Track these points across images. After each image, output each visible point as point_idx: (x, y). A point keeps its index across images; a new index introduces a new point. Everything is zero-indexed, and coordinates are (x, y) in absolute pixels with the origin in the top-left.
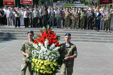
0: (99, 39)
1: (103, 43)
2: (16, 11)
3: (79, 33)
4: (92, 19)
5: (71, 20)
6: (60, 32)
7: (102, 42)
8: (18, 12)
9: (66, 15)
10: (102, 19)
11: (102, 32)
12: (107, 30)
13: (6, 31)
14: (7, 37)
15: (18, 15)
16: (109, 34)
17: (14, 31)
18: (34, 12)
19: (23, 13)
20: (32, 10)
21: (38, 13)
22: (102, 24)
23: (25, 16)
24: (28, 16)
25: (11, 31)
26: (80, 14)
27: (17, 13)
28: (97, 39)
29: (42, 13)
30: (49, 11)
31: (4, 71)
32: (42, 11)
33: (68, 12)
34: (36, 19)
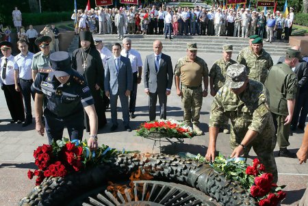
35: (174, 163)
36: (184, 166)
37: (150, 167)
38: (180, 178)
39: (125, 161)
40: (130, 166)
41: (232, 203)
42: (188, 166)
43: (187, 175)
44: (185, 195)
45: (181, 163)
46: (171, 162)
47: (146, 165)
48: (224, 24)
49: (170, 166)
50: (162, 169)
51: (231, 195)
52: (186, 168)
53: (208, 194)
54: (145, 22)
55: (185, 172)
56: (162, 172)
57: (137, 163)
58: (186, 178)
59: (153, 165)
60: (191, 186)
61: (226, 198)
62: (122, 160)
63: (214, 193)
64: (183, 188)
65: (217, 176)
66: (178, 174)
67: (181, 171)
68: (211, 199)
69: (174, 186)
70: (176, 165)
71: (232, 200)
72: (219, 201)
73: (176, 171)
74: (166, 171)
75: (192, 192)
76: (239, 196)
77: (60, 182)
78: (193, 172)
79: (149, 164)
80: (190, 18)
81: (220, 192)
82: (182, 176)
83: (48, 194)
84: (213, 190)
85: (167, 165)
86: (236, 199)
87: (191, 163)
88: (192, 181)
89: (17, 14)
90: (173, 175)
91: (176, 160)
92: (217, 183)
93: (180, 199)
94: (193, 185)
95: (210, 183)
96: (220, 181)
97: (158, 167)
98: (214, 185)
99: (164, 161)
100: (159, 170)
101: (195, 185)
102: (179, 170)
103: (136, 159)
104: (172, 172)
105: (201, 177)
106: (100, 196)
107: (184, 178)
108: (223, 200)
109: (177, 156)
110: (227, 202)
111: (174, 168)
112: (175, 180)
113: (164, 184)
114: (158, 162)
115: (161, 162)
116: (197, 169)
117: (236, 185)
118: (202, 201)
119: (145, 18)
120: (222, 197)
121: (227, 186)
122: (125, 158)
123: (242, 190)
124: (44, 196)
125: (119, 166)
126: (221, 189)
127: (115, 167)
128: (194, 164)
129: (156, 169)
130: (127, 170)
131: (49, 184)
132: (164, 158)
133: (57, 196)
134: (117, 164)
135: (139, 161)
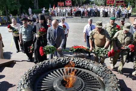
35: (84, 61)
36: (87, 63)
37: (74, 62)
38: (86, 67)
39: (65, 60)
40: (67, 62)
41: (106, 77)
42: (89, 63)
43: (88, 66)
44: (87, 74)
45: (86, 61)
46: (82, 61)
47: (73, 61)
48: (104, 12)
49: (82, 62)
50: (79, 63)
51: (106, 74)
52: (88, 63)
53: (97, 74)
54: (75, 12)
55: (88, 65)
56: (79, 64)
57: (69, 61)
58: (88, 67)
59: (75, 62)
60: (90, 70)
61: (104, 76)
62: (64, 59)
63: (99, 74)
64: (87, 71)
65: (101, 67)
66: (85, 65)
67: (86, 65)
68: (98, 76)
69: (83, 70)
70: (84, 62)
71: (106, 76)
72: (101, 76)
74: (80, 64)
75: (90, 73)
76: (110, 75)
77: (40, 66)
78: (91, 65)
79: (74, 61)
80: (91, 10)
81: (101, 73)
83: (35, 70)
84: (98, 72)
85: (81, 62)
86: (108, 76)
88: (90, 68)
89: (30, 10)
91: (84, 60)
92: (101, 70)
93: (85, 75)
94: (91, 70)
95: (98, 69)
96: (102, 68)
97: (77, 62)
98: (99, 70)
99: (79, 60)
100: (78, 63)
101: (92, 70)
102: (86, 64)
103: (69, 59)
104: (83, 65)
105: (94, 67)
106: (54, 72)
107: (87, 67)
109: (85, 59)
110: (104, 77)
111: (84, 63)
112: (84, 68)
113: (79, 69)
114: (77, 60)
115: (78, 61)
116: (93, 64)
117: (108, 71)
118: (94, 76)
119: (75, 11)
120: (102, 75)
121: (105, 71)
122: (65, 59)
123: (111, 72)
124: (34, 71)
125: (62, 61)
126: (102, 72)
127: (61, 62)
128: (91, 62)
129: (76, 63)
130: (65, 63)
131: (36, 67)
132: (80, 59)
133: (39, 71)
134: (61, 61)
135: (70, 60)
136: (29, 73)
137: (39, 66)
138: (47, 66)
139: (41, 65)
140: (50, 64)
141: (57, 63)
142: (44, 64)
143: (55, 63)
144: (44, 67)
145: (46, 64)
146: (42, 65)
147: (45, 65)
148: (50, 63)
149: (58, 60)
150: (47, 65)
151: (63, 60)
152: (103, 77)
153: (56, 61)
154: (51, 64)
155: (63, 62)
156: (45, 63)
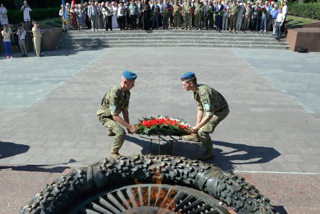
0: (221, 43)
1: (226, 49)
2: (105, 8)
3: (193, 35)
4: (212, 15)
5: (182, 17)
6: (168, 35)
7: (225, 46)
8: (109, 8)
9: (175, 11)
10: (225, 15)
11: (224, 32)
12: (232, 30)
13: (94, 36)
14: (97, 44)
15: (109, 12)
16: (235, 36)
17: (105, 36)
18: (131, 7)
19: (115, 9)
20: (128, 5)
21: (136, 9)
22: (225, 22)
23: (119, 14)
24: (124, 13)
25: (100, 36)
26: (194, 8)
27: (107, 9)
28: (218, 43)
29: (141, 8)
30: (151, 6)
31: (101, 88)
32: (141, 5)
33: (178, 5)
34: (135, 16)
35: (180, 166)
36: (191, 169)
37: (155, 169)
38: (187, 181)
39: (128, 164)
40: (134, 170)
41: (246, 208)
42: (196, 169)
43: (194, 178)
44: (193, 199)
45: (188, 166)
46: (177, 164)
47: (151, 167)
50: (167, 172)
51: (245, 200)
52: (193, 170)
53: (218, 198)
55: (192, 175)
56: (167, 175)
57: (140, 166)
58: (194, 181)
59: (158, 167)
60: (198, 189)
61: (239, 203)
63: (225, 198)
64: (191, 192)
65: (228, 179)
66: (185, 176)
67: (188, 175)
68: (221, 203)
69: (180, 190)
70: (183, 168)
71: (246, 205)
72: (231, 205)
73: (183, 174)
74: (172, 174)
75: (200, 195)
76: (255, 202)
78: (201, 175)
79: (153, 166)
81: (232, 197)
82: (189, 179)
84: (223, 194)
85: (173, 167)
86: (251, 204)
87: (198, 166)
88: (200, 183)
90: (179, 178)
91: (181, 162)
92: (229, 187)
94: (201, 188)
95: (220, 187)
96: (231, 184)
97: (164, 170)
98: (225, 189)
99: (169, 163)
100: (164, 172)
101: (204, 188)
102: (186, 173)
103: (139, 161)
104: (178, 175)
105: (210, 180)
107: (191, 181)
108: (235, 205)
109: (182, 158)
110: (241, 207)
111: (181, 171)
112: (181, 183)
113: (170, 188)
114: (163, 164)
115: (166, 165)
116: (205, 172)
117: (250, 189)
118: (212, 205)
120: (235, 202)
121: (240, 191)
122: (128, 161)
123: (257, 195)
124: (46, 204)
125: (122, 169)
126: (234, 194)
127: (117, 170)
128: (202, 166)
129: (161, 172)
130: (130, 173)
131: (50, 190)
132: (169, 160)
133: (59, 203)
134: (119, 168)
135: (142, 163)
136: (34, 211)
137: (59, 188)
138: (80, 187)
139: (64, 185)
140: (90, 180)
141: (107, 174)
142: (71, 182)
143: (101, 176)
144: (71, 188)
145: (78, 179)
146: (68, 185)
147: (74, 184)
148: (89, 176)
149: (110, 165)
150: (80, 184)
151: (125, 164)
152: (237, 207)
153: (103, 168)
154: (93, 180)
155: (123, 171)
156: (76, 178)
